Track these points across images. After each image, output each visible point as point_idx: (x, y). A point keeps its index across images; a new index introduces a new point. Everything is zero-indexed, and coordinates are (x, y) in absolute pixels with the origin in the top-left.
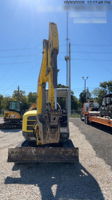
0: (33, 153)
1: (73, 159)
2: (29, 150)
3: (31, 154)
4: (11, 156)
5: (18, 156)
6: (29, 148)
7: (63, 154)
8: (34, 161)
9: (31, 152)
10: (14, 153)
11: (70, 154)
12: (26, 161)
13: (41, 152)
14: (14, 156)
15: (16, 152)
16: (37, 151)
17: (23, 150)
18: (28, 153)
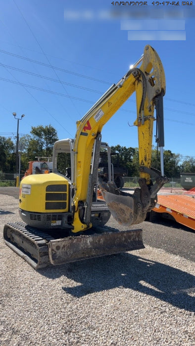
0: (88, 244)
1: (138, 245)
2: (83, 240)
3: (86, 247)
4: (57, 254)
5: (67, 253)
6: (82, 237)
7: (126, 240)
8: (92, 256)
9: (86, 243)
10: (61, 248)
11: (133, 239)
12: (82, 258)
13: (99, 241)
14: (61, 254)
15: (64, 246)
16: (93, 241)
17: (74, 242)
18: (82, 246)
